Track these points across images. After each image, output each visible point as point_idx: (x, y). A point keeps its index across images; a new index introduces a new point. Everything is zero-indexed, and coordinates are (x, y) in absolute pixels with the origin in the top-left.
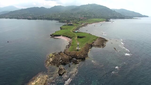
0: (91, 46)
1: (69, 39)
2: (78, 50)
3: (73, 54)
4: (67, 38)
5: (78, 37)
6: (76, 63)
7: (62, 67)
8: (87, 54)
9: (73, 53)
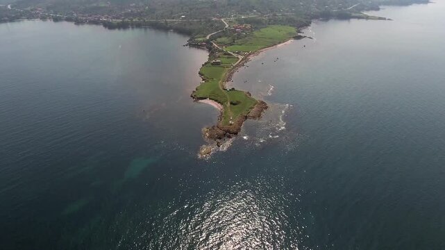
0: (246, 117)
1: (219, 105)
2: (231, 124)
3: (226, 129)
4: (217, 103)
5: (231, 103)
6: (229, 137)
7: (219, 141)
8: (240, 129)
9: (226, 127)
